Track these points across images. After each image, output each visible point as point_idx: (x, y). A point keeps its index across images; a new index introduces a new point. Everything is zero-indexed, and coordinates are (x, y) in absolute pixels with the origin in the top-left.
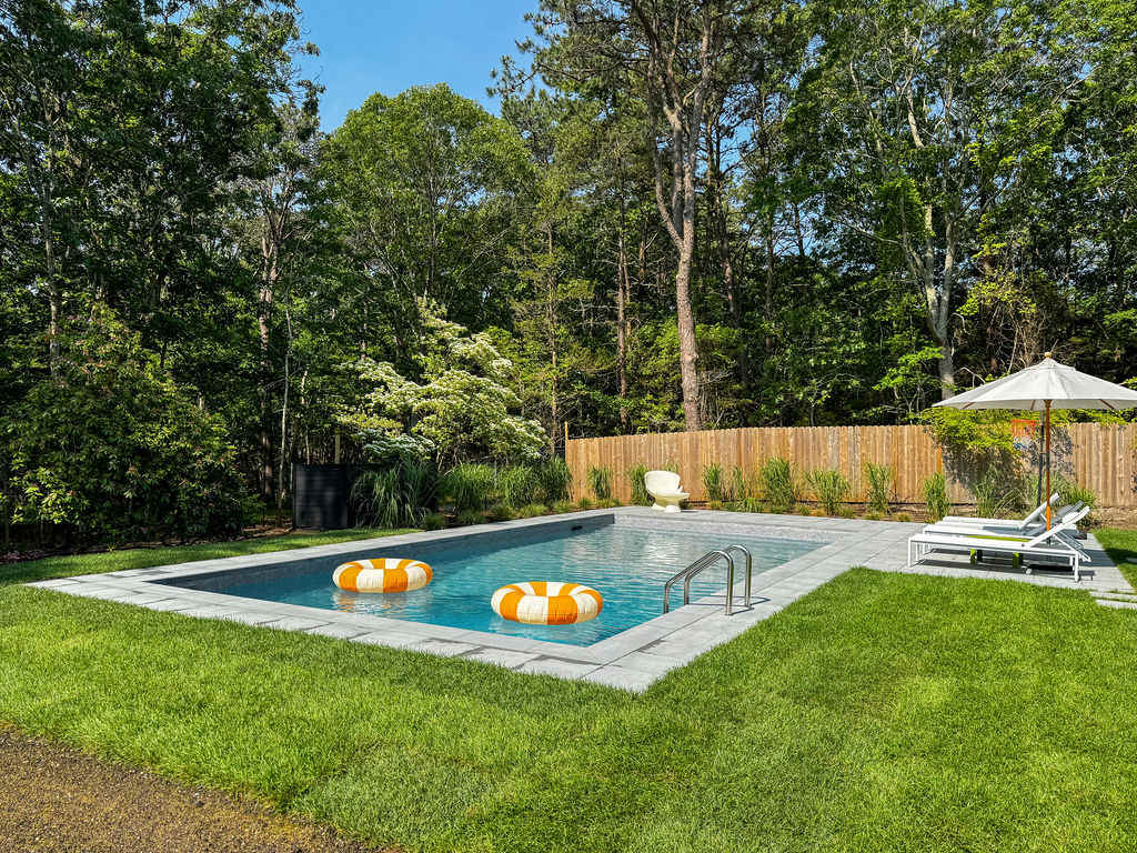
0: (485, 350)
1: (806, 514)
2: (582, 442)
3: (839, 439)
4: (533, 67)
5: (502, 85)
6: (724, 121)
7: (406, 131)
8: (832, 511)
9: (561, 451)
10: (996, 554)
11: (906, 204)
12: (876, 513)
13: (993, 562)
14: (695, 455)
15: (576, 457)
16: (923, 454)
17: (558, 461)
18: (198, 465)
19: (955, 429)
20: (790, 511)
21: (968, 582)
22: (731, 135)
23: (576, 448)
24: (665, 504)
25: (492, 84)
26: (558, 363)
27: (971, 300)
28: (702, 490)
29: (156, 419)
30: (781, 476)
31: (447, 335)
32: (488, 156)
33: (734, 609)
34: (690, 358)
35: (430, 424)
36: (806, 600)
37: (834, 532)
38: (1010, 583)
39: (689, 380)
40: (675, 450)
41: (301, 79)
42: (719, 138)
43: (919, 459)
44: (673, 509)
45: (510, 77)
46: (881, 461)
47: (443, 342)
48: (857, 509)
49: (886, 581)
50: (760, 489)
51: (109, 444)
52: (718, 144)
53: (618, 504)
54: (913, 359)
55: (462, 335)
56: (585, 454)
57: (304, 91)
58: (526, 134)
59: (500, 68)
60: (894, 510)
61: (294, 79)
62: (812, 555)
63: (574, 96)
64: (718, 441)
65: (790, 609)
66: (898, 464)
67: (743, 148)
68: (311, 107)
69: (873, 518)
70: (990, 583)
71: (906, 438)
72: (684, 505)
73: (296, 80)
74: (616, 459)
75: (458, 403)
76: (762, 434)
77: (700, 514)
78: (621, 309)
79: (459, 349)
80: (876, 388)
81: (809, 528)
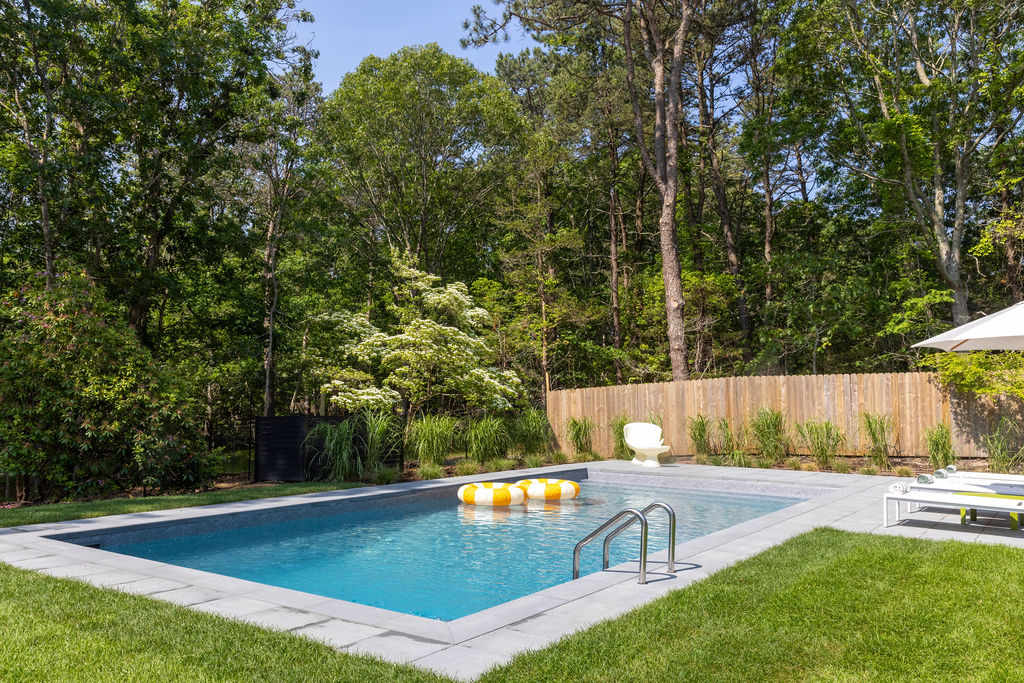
0: (456, 299)
1: (797, 468)
2: (564, 393)
3: (834, 388)
4: (505, 16)
5: (475, 36)
6: (717, 69)
7: (396, 91)
8: (826, 466)
9: (538, 402)
10: (996, 514)
11: (908, 141)
12: (874, 467)
13: (989, 523)
14: (681, 405)
15: (557, 409)
16: (926, 404)
17: (533, 413)
18: (154, 417)
19: (961, 376)
20: (780, 465)
21: (945, 546)
22: (726, 83)
23: (557, 400)
24: (643, 458)
25: (465, 34)
26: (548, 314)
27: (984, 240)
28: (688, 444)
29: (115, 371)
30: (772, 427)
31: (421, 285)
32: (476, 111)
33: (649, 577)
34: (675, 305)
35: (404, 375)
36: (741, 565)
37: (820, 488)
38: (999, 550)
39: (675, 328)
40: (660, 401)
41: (296, 44)
42: (713, 86)
43: (923, 409)
44: (652, 464)
45: (481, 27)
46: (880, 409)
47: (417, 292)
48: (854, 463)
49: (848, 544)
50: (749, 441)
51: (65, 396)
52: (712, 92)
53: (597, 458)
54: (921, 302)
55: (435, 284)
56: (566, 406)
57: (298, 56)
58: (522, 92)
59: (472, 18)
60: (895, 464)
61: (289, 46)
62: (781, 513)
63: (563, 52)
64: (705, 390)
65: (714, 579)
66: (900, 414)
67: (739, 94)
68: (306, 72)
69: (869, 473)
70: (973, 549)
71: (907, 386)
72: (665, 459)
73: (291, 46)
74: (599, 411)
75: (428, 353)
76: (752, 383)
77: (682, 469)
78: (613, 257)
79: (432, 298)
80: (880, 334)
81: (793, 483)
